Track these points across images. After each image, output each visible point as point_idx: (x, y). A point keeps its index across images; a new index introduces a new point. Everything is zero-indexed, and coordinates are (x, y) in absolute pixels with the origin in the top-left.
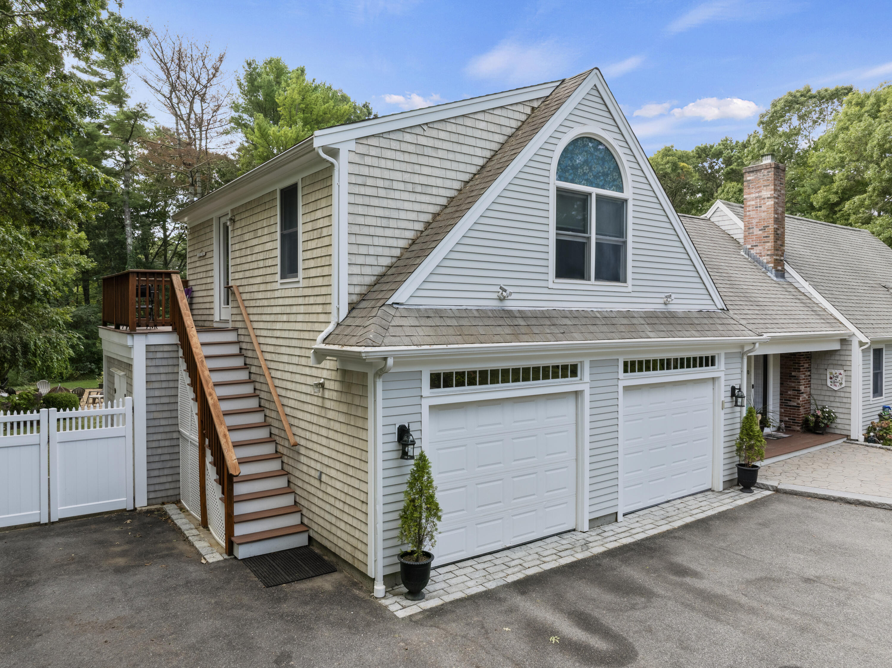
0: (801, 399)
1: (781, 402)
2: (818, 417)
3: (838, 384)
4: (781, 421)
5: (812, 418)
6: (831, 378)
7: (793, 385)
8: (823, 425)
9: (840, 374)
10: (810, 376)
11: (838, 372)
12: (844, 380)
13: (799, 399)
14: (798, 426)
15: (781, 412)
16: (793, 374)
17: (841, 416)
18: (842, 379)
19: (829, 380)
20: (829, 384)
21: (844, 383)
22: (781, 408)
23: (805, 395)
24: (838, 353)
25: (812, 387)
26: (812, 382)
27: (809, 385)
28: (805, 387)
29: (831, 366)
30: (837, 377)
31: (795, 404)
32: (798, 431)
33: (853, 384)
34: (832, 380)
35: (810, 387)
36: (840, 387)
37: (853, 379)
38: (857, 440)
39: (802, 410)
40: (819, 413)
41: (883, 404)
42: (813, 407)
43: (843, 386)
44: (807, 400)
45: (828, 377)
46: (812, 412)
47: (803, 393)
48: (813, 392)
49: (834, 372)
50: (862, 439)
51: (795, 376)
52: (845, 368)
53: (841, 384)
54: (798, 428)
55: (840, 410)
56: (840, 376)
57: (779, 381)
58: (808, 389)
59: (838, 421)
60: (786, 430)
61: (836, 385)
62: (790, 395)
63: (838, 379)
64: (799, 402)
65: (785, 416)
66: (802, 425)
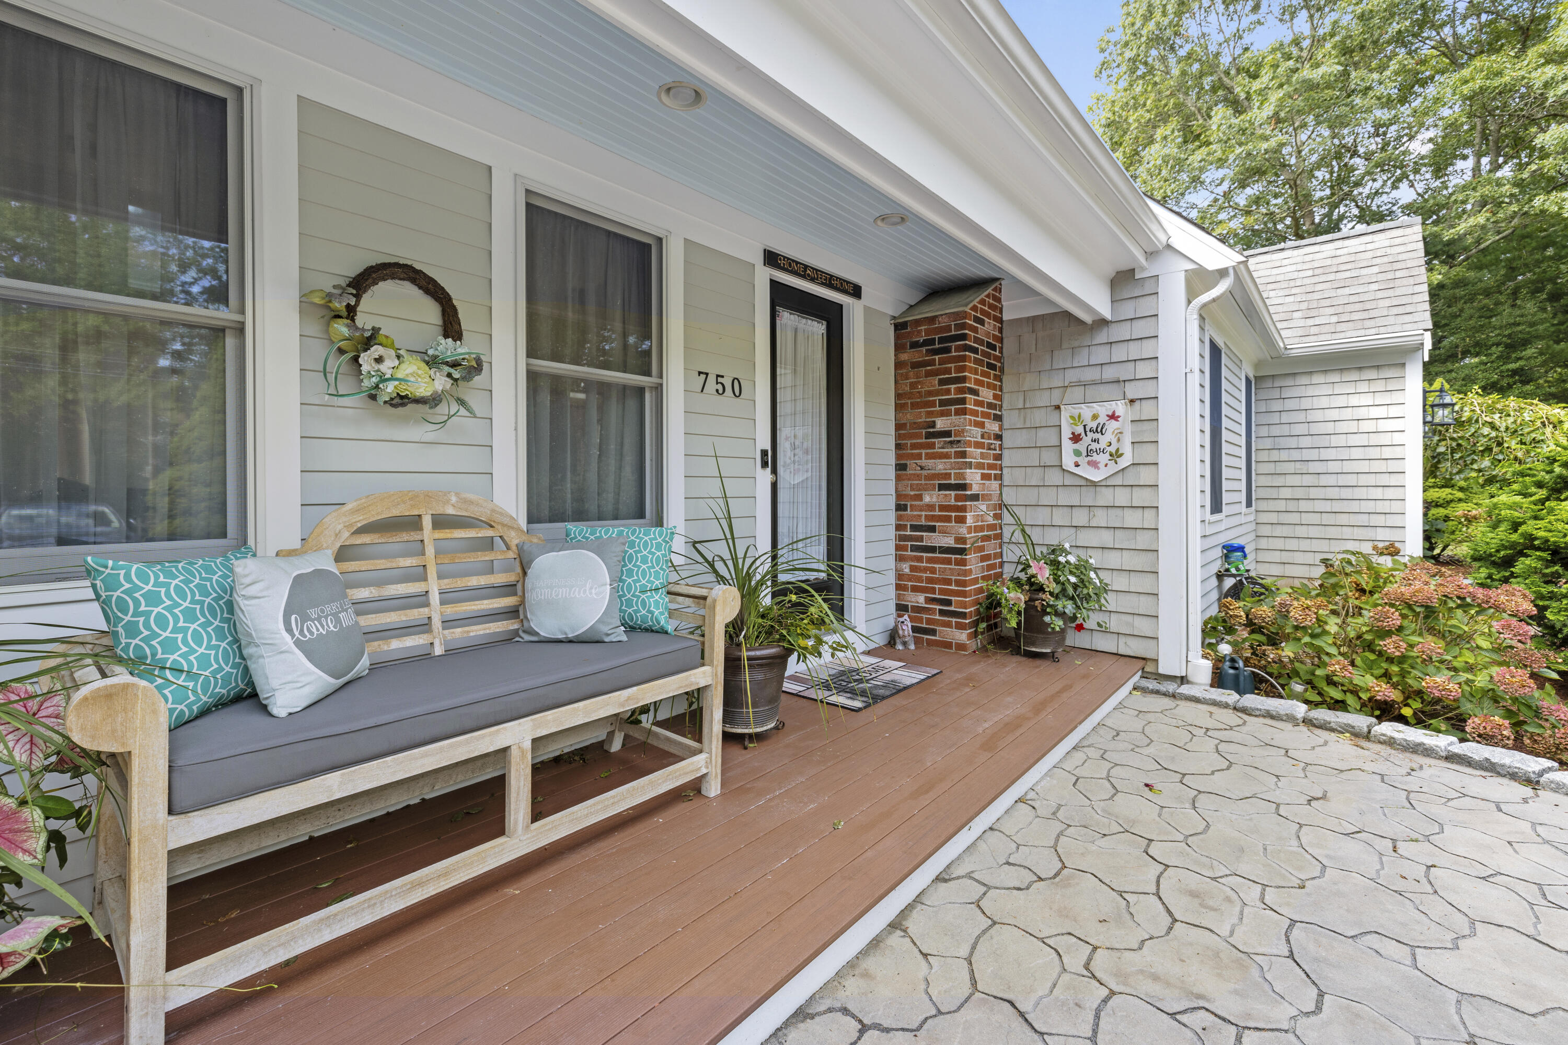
0: (970, 521)
1: (901, 538)
2: (1036, 588)
3: (1103, 458)
4: (901, 608)
5: (1015, 597)
6: (1076, 438)
7: (940, 466)
8: (1058, 623)
9: (1113, 417)
10: (999, 437)
11: (1103, 410)
12: (1127, 439)
13: (961, 520)
14: (960, 627)
15: (900, 576)
16: (941, 424)
17: (1119, 582)
18: (1119, 434)
19: (1068, 447)
20: (1068, 461)
21: (1127, 449)
22: (900, 559)
23: (982, 506)
24: (1102, 336)
25: (1007, 480)
26: (1006, 462)
27: (994, 470)
28: (985, 477)
29: (1077, 393)
30: (1100, 430)
31: (949, 542)
32: (961, 647)
33: (1167, 454)
34: (1082, 446)
35: (999, 477)
36: (1113, 468)
37: (1167, 433)
38: (1183, 680)
39: (974, 565)
40: (1044, 575)
41: (1223, 539)
42: (1011, 554)
43: (1124, 462)
44: (992, 527)
45: (1066, 434)
46: (1009, 571)
47: (975, 497)
48: (1009, 497)
49: (1086, 412)
50: (1202, 669)
51: (947, 434)
52: (1132, 391)
53: (1116, 455)
54: (962, 636)
55: (1114, 560)
56: (1113, 425)
57: (891, 458)
58: (995, 484)
59: (1111, 601)
60: (917, 641)
61: (1094, 464)
62: (931, 507)
63: (1104, 440)
64: (963, 530)
65: (915, 589)
66: (976, 624)
